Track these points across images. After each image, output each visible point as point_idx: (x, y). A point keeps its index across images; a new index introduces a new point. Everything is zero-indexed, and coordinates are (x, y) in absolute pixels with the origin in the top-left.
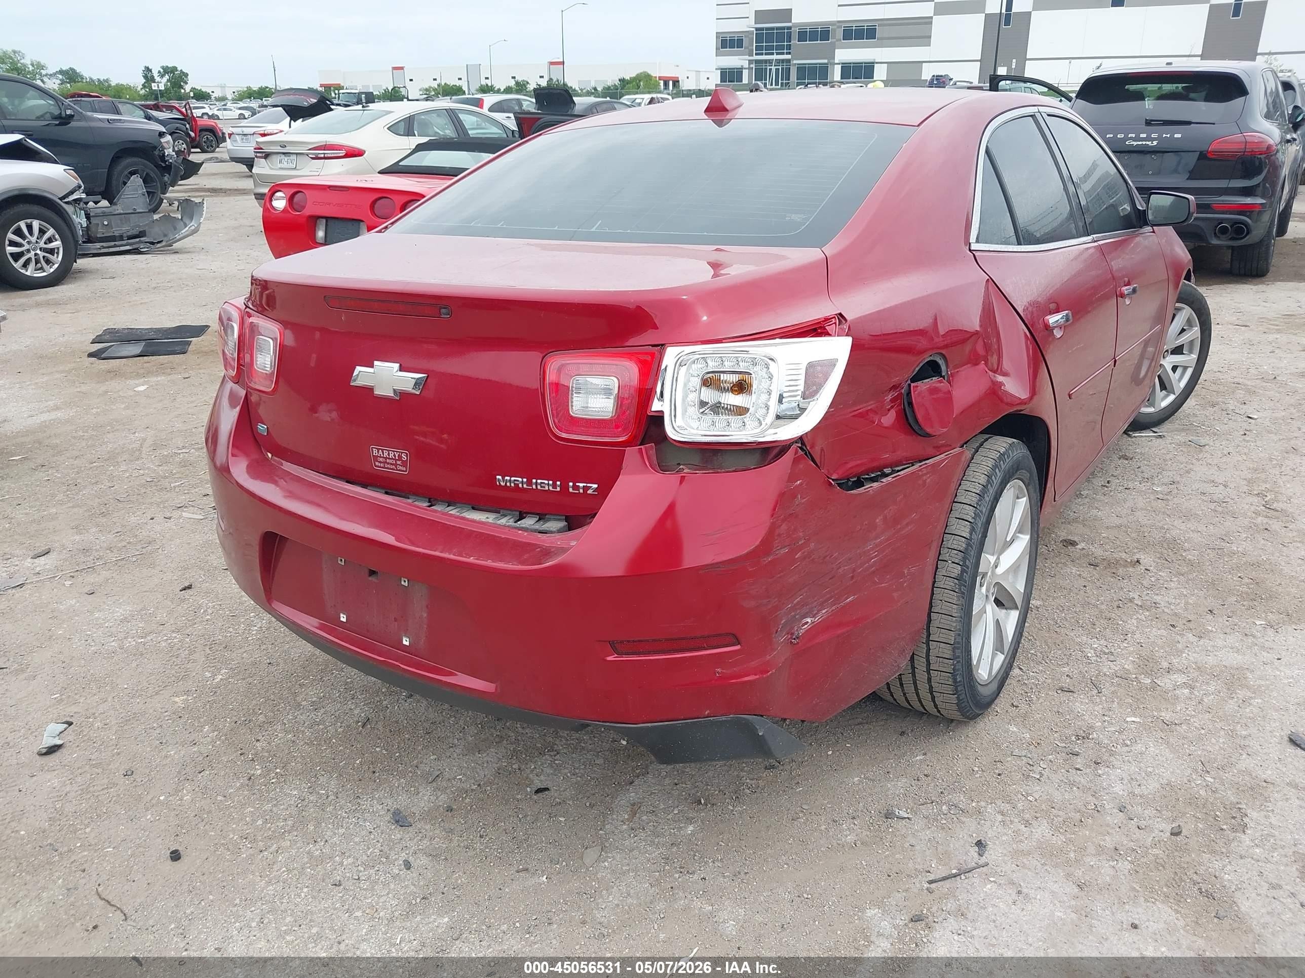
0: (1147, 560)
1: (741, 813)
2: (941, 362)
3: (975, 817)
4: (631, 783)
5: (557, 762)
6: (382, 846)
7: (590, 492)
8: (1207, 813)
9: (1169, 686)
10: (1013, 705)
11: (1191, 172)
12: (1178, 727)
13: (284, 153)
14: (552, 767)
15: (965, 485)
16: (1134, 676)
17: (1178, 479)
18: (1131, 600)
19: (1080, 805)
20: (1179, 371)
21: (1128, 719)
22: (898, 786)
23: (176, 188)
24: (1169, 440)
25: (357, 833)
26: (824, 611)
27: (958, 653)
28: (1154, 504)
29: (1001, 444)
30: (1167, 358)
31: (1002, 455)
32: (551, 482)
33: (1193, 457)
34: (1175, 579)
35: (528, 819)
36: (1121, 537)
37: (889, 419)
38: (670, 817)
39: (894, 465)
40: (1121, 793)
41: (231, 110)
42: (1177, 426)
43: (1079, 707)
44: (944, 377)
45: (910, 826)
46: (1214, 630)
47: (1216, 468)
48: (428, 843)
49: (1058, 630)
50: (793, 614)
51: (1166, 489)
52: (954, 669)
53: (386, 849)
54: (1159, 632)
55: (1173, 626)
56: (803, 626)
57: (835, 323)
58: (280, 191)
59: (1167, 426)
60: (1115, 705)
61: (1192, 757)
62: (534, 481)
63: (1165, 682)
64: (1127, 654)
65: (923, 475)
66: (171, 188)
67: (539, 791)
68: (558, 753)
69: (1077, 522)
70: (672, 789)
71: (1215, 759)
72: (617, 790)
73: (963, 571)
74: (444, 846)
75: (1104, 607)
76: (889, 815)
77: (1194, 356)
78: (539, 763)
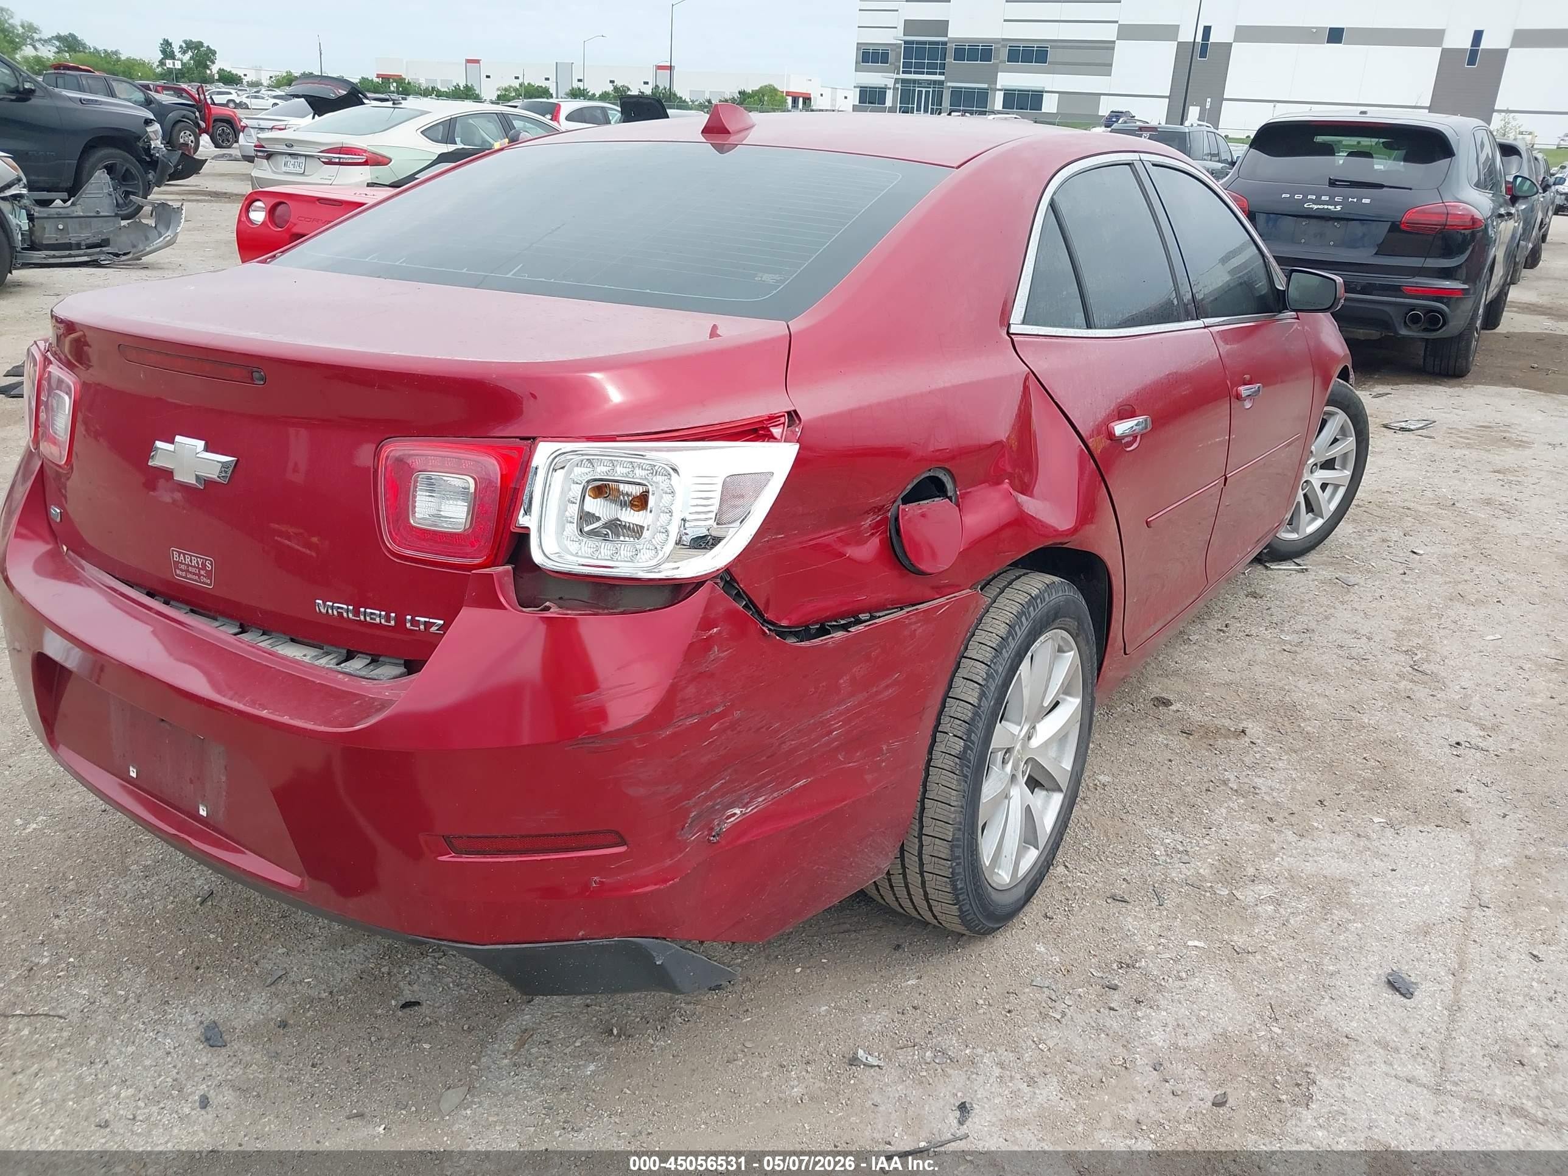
0: (1255, 729)
1: (663, 1049)
2: (946, 479)
3: (965, 1069)
4: (529, 1002)
5: (440, 967)
6: (178, 1073)
7: (434, 629)
8: (1264, 1077)
9: (1251, 900)
10: (1046, 916)
11: (1379, 246)
12: (1250, 957)
13: (290, 154)
14: (432, 973)
15: (980, 636)
16: (1209, 885)
17: (1313, 625)
18: (1225, 782)
19: (1105, 1059)
20: (1329, 489)
21: (1190, 943)
22: (875, 1020)
23: (163, 188)
24: (1311, 575)
25: (150, 1053)
26: (760, 799)
27: (958, 852)
28: (1278, 657)
29: (1036, 583)
30: (1316, 474)
31: (1034, 598)
32: (383, 613)
33: (1337, 598)
34: (1285, 758)
35: (383, 1043)
36: (1228, 698)
37: (867, 550)
38: (568, 1051)
39: (874, 610)
40: (1160, 1044)
41: (263, 98)
42: (1325, 558)
43: (1130, 923)
44: (950, 498)
45: (879, 1077)
46: (1321, 827)
47: (1362, 614)
48: (241, 1072)
49: (1124, 817)
50: (710, 803)
51: (1295, 638)
52: (952, 873)
53: (182, 1077)
54: (1252, 827)
55: (1270, 819)
56: (728, 818)
57: (784, 424)
58: (259, 200)
59: (1313, 557)
60: (1177, 923)
61: (1260, 998)
62: (362, 610)
63: (1247, 895)
64: (1206, 853)
65: (910, 624)
66: (156, 188)
67: (407, 1005)
68: (444, 955)
69: (1177, 675)
70: (581, 1013)
71: (1289, 1003)
72: (509, 1010)
73: (966, 747)
74: (261, 1076)
75: (1189, 789)
76: (854, 1061)
77: (1348, 473)
78: (417, 967)
